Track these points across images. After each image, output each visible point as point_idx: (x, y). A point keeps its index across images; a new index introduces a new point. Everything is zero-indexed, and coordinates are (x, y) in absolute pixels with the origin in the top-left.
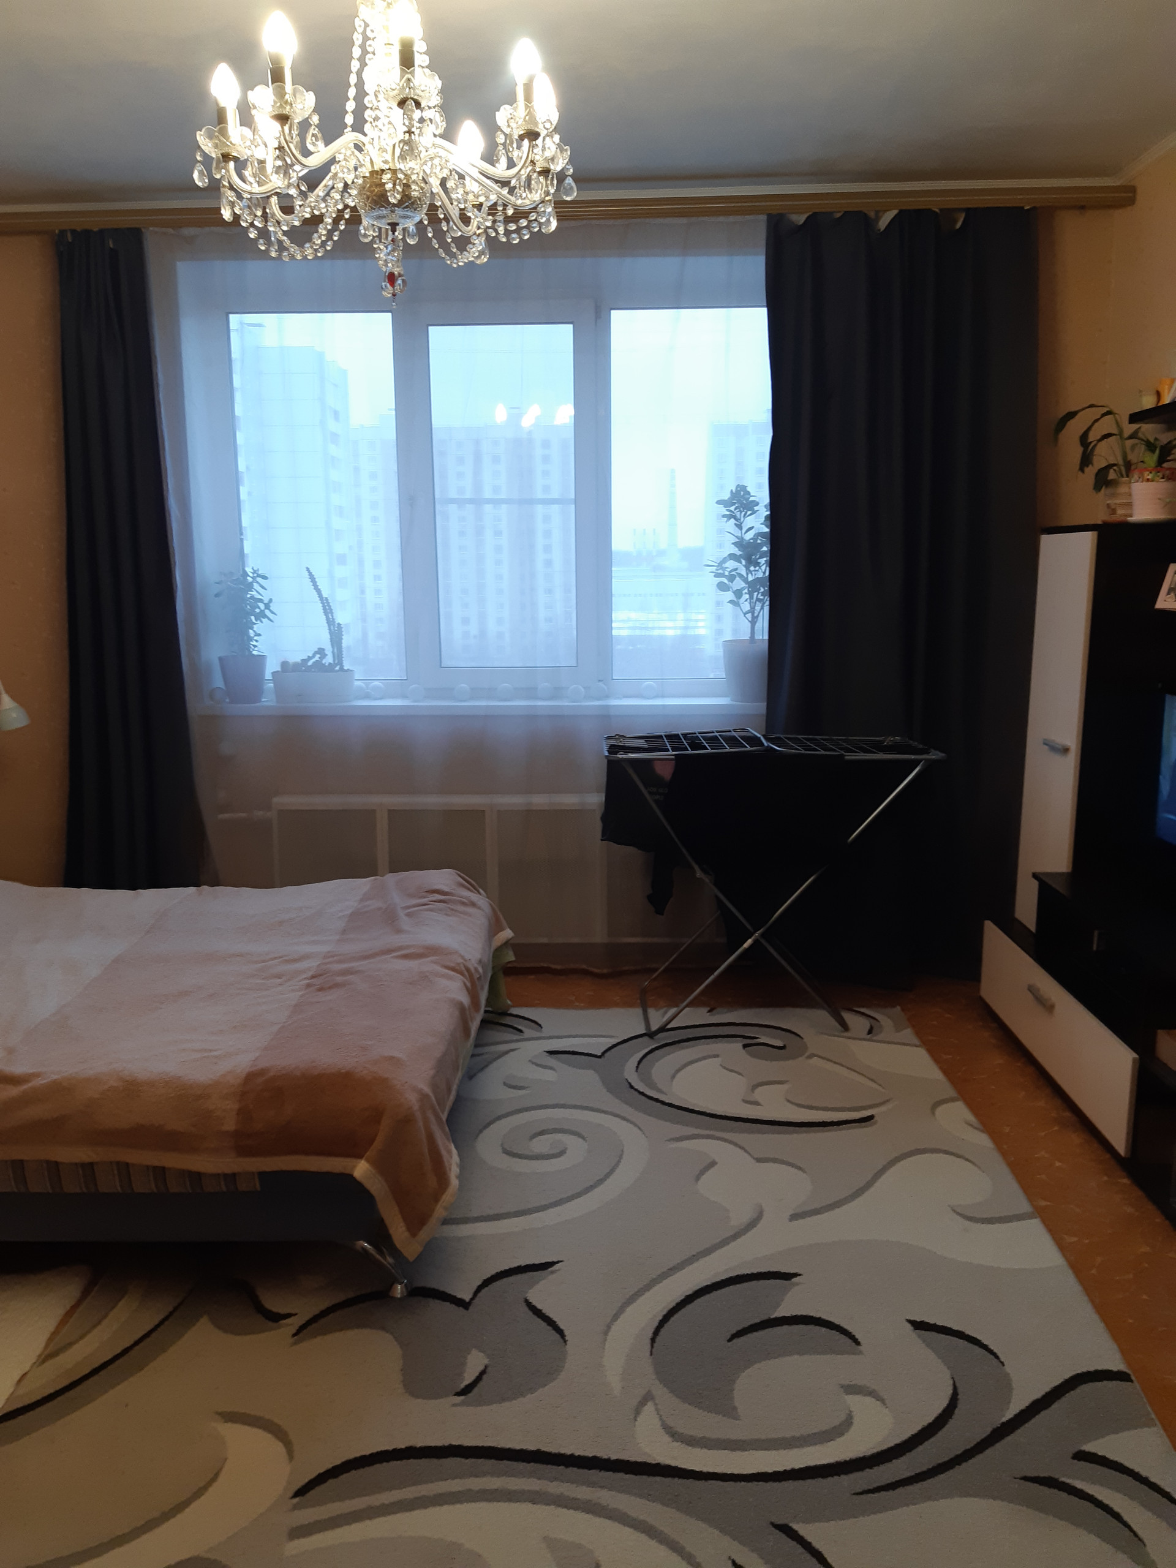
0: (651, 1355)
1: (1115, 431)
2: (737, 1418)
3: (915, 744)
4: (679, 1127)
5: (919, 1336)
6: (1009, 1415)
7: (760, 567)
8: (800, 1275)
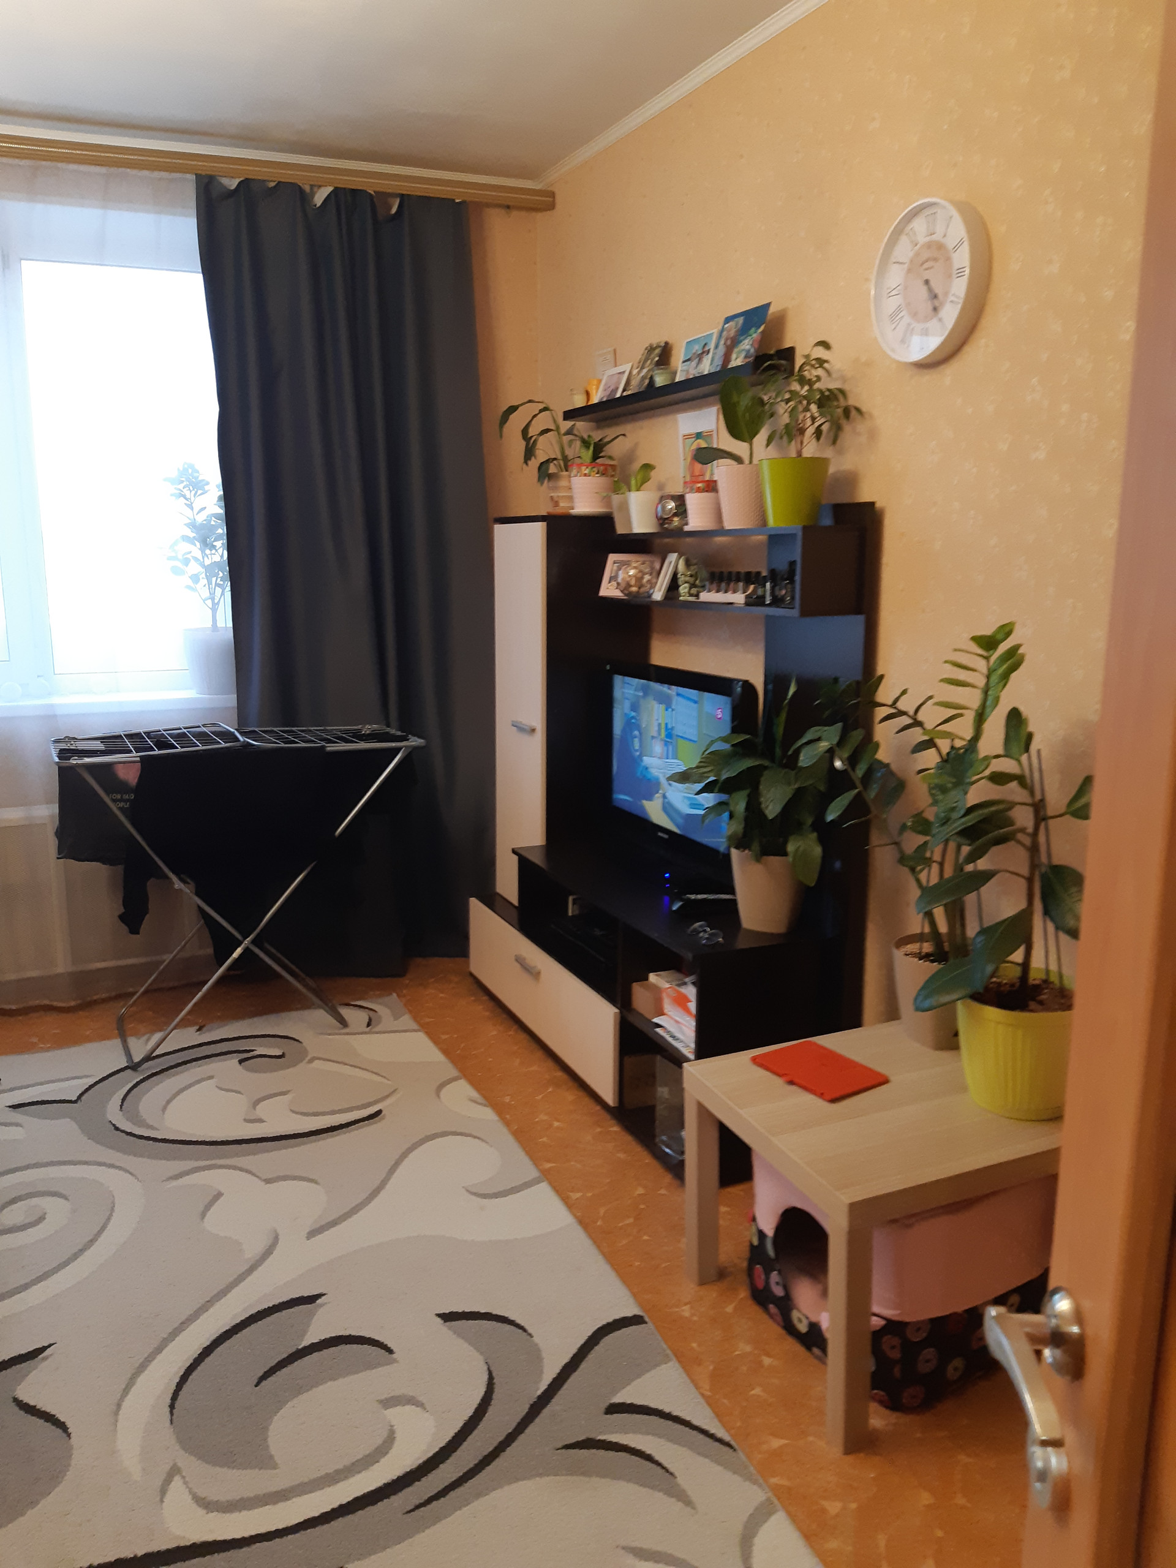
0: (172, 1423)
1: (553, 427)
2: (275, 1466)
3: (393, 731)
4: (177, 1162)
5: (450, 1328)
6: (543, 1386)
7: (216, 550)
8: (325, 1294)
